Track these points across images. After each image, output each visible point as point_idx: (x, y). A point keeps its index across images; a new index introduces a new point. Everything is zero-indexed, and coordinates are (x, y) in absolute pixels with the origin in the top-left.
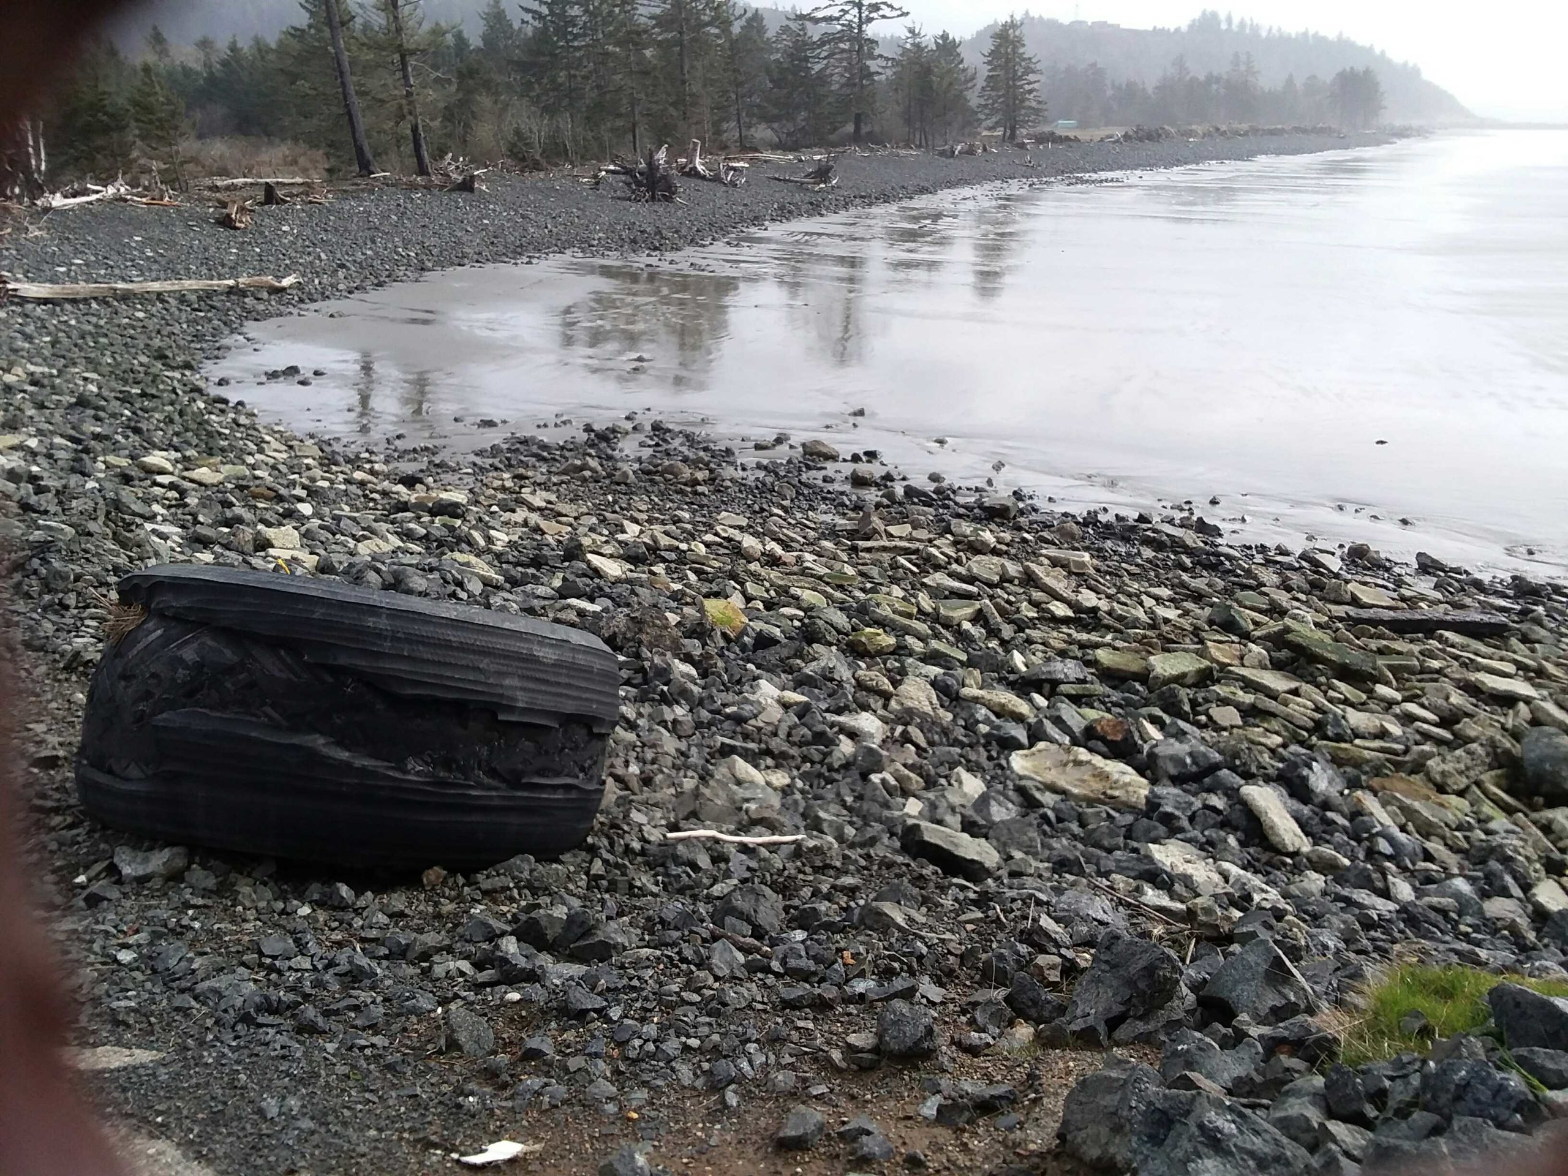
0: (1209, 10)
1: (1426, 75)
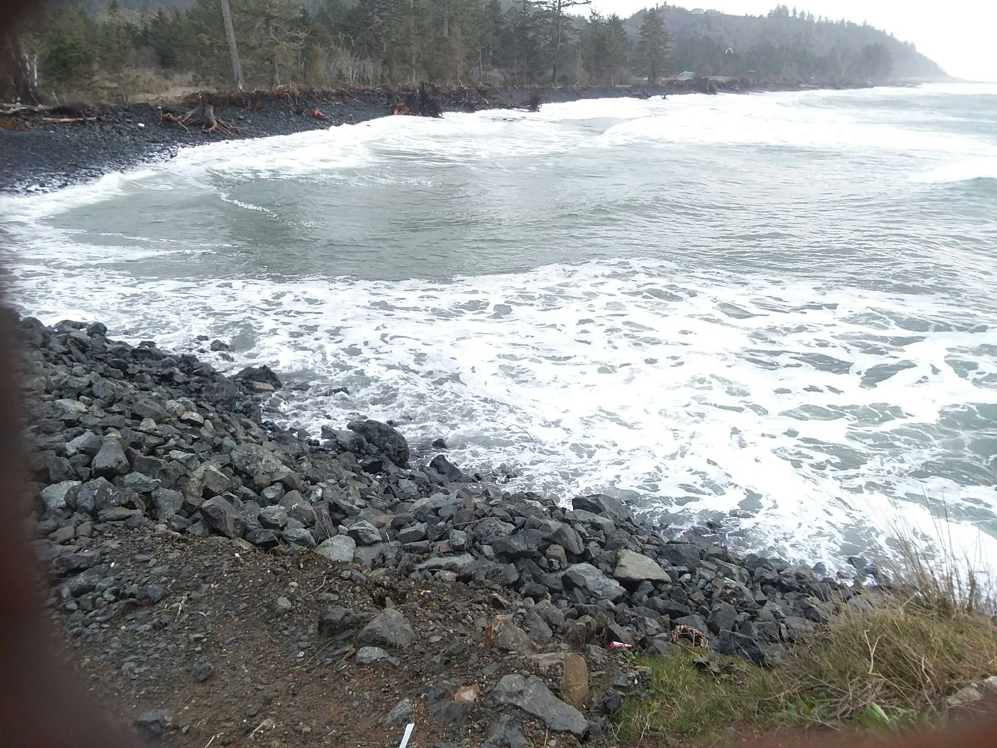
0: (781, 5)
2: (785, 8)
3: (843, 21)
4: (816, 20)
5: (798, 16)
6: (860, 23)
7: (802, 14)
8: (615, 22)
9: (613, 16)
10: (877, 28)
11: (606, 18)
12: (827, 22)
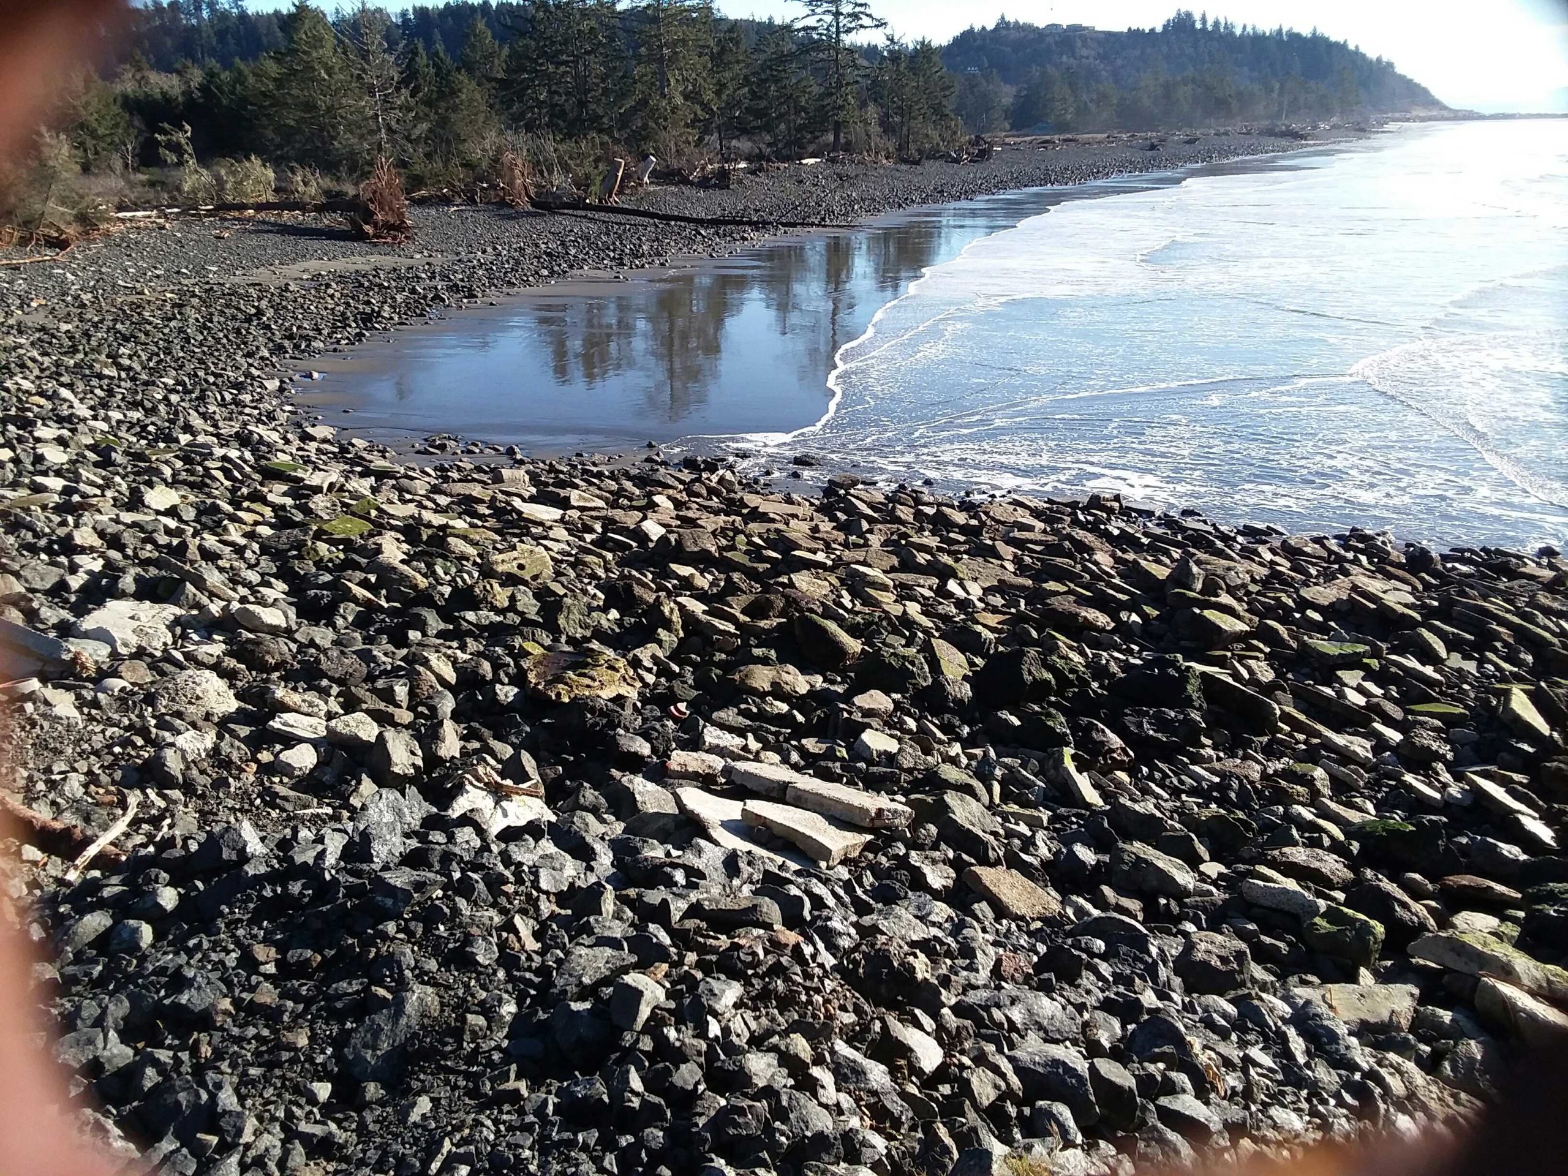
0: (1183, 10)
1: (1399, 70)
2: (1189, 15)
3: (1281, 30)
4: (1238, 32)
5: (1210, 28)
6: (1306, 32)
7: (1217, 24)
8: (925, 51)
9: (923, 43)
10: (1333, 39)
11: (911, 47)
12: (1255, 33)
